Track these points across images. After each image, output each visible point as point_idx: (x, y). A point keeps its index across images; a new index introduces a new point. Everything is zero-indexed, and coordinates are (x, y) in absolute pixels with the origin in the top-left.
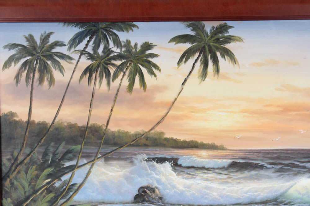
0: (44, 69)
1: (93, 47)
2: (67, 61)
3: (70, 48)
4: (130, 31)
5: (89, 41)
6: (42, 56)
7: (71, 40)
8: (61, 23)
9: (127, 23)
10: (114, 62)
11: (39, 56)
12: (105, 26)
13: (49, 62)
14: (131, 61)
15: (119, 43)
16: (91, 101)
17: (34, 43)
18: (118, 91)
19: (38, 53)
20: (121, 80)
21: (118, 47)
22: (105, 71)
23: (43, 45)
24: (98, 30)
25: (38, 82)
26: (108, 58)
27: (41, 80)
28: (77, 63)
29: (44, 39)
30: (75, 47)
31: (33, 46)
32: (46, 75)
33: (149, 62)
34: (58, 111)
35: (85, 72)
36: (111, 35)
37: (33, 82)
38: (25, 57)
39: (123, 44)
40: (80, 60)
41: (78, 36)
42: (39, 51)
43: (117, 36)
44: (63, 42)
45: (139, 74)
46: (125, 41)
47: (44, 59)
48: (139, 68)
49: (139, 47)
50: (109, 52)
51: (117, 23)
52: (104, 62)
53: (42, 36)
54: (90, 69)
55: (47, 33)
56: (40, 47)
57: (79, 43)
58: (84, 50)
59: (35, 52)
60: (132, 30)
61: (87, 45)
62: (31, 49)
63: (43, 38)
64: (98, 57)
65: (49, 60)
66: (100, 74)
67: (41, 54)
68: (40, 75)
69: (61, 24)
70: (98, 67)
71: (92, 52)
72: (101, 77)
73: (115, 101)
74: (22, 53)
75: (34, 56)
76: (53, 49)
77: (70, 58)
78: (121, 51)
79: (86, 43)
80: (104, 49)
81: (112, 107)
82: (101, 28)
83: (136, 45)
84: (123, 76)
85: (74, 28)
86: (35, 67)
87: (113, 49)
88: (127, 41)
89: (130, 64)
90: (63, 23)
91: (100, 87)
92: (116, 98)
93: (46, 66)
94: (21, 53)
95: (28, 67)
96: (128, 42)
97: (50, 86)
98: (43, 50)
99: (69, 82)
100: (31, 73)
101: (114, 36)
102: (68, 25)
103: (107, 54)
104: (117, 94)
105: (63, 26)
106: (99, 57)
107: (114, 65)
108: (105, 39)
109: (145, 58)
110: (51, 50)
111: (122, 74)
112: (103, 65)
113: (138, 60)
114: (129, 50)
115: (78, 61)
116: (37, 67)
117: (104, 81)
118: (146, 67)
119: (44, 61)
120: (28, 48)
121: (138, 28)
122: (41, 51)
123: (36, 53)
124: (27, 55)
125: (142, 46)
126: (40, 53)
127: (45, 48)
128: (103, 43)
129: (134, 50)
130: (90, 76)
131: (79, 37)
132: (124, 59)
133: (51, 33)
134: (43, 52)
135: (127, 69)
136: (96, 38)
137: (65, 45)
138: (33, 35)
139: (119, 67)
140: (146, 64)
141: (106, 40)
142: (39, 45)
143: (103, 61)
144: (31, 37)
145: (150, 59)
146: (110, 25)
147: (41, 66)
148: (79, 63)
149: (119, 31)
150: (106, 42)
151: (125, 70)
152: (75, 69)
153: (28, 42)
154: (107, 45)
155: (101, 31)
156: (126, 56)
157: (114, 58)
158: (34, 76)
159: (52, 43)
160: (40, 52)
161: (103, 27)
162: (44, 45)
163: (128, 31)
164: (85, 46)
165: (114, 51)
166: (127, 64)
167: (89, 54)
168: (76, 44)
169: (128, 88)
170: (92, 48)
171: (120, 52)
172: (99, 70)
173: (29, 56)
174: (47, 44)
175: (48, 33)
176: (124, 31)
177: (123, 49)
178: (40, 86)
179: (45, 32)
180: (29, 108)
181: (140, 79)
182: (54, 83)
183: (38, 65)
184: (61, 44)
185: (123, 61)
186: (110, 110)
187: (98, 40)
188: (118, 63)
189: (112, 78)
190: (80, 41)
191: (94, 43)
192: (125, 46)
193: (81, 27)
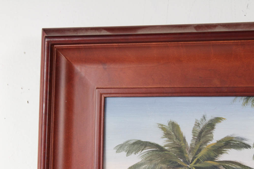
6: (196, 168)
8: (239, 98)
17: (180, 141)
19: (188, 163)
23: (198, 146)
29: (201, 133)
31: (177, 147)
42: (191, 159)
44: (242, 139)
53: (197, 125)
55: (208, 119)
56: (192, 149)
59: (182, 160)
62: (173, 152)
63: (199, 129)
67: (195, 164)
69: (240, 100)
74: (154, 162)
76: (222, 153)
90: (243, 98)
94: (151, 160)
98: (200, 155)
105: (244, 105)
110: (216, 156)
120: (166, 150)
122: (194, 158)
126: (192, 162)
127: (203, 152)
133: (218, 120)
134: (198, 161)
137: (247, 146)
138: (178, 124)
142: (191, 145)
144: (173, 127)
153: (166, 139)
159: (218, 142)
160: (193, 160)
162: (200, 146)
174: (208, 144)
175: (211, 120)
179: (204, 118)
184: (240, 144)
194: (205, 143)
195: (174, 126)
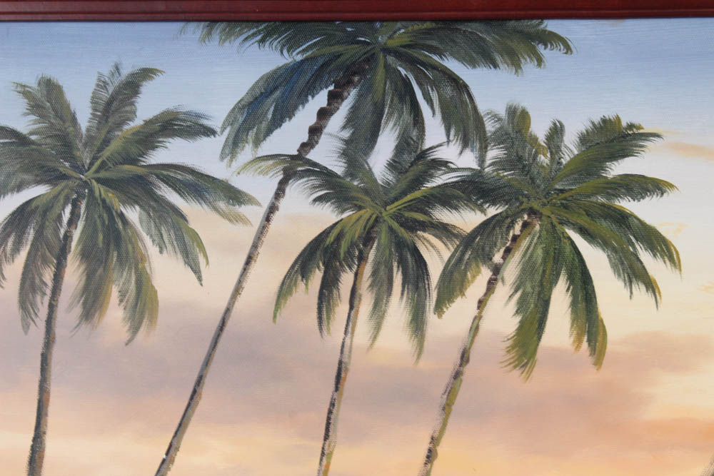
0: (107, 244)
1: (347, 142)
2: (216, 209)
3: (234, 145)
4: (529, 66)
5: (324, 114)
6: (99, 180)
7: (239, 107)
8: (192, 26)
9: (512, 23)
10: (443, 215)
11: (86, 184)
12: (406, 40)
13: (133, 214)
14: (532, 212)
15: (471, 123)
16: (332, 405)
17: (64, 122)
18: (465, 358)
19: (80, 169)
20: (481, 304)
21: (465, 143)
22: (402, 262)
23: (104, 132)
24: (371, 59)
25: (78, 310)
26: (417, 194)
27: (92, 302)
28: (268, 219)
29: (109, 103)
30: (257, 143)
31: (56, 136)
32: (115, 275)
33: (623, 219)
34: (171, 449)
35: (303, 265)
36: (436, 85)
37: (52, 307)
38: (19, 187)
39: (490, 127)
40: (283, 203)
41: (276, 88)
42: (88, 161)
43: (460, 86)
44: (199, 116)
45: (571, 279)
46: (502, 113)
47: (111, 197)
48: (568, 249)
49: (570, 146)
50: (420, 167)
51: (463, 27)
52: (397, 217)
53: (102, 85)
54: (326, 250)
55: (126, 71)
56: (91, 138)
57: (277, 122)
58: (299, 157)
59: (67, 164)
60: (540, 61)
61: (315, 131)
62: (48, 147)
63: (105, 96)
64: (366, 191)
65: (132, 200)
66: (375, 273)
67: (97, 171)
68: (90, 275)
69: (195, 30)
70: (368, 239)
71: (338, 167)
72: (382, 287)
73: (447, 408)
74: (7, 169)
75: (63, 184)
76: (154, 148)
77: (235, 196)
78: (481, 160)
79: (313, 120)
80: (399, 150)
81: (435, 441)
82: (387, 51)
83: (557, 132)
84: (491, 284)
85: (253, 48)
86: (68, 237)
87: (441, 154)
88: (512, 111)
89: (525, 225)
90: (202, 24)
91: (375, 338)
92: (451, 393)
93: (117, 231)
95: (31, 234)
96: (519, 118)
97: (135, 329)
98: (107, 153)
99: (228, 311)
100: (45, 262)
101: (449, 91)
102: (227, 36)
103: (410, 175)
104: (457, 375)
105: (203, 40)
106: (371, 189)
107: (444, 231)
108: (402, 100)
109: (601, 199)
110: (143, 154)
111: (486, 274)
112: (391, 229)
113: (566, 207)
114: (520, 159)
115: (273, 209)
116: (76, 234)
117: (398, 308)
118: (604, 244)
119: (108, 209)
120: (33, 143)
121: (568, 49)
122: (95, 159)
123: (75, 167)
124: (26, 177)
125: (584, 139)
126: (89, 168)
127: (115, 146)
128: (391, 124)
129: (544, 159)
130: (329, 284)
131: (277, 94)
132: (494, 203)
133: (147, 73)
134: (104, 164)
135: (508, 251)
136: (360, 96)
137: (209, 132)
138: (61, 84)
139: (468, 241)
140: (604, 226)
141: (406, 109)
142: (88, 130)
143: (392, 208)
144: (48, 91)
145: (626, 204)
146: (429, 32)
147: (95, 231)
148: (276, 217)
149: (473, 63)
150: (407, 117)
151: (497, 258)
152: (255, 246)
153: (33, 117)
154: (414, 133)
155: (387, 66)
156: (508, 185)
157: (447, 197)
158: (58, 278)
159: (148, 123)
160: (91, 164)
161: (393, 43)
162: (109, 132)
163: (517, 66)
164: (305, 138)
165: (444, 163)
166: (511, 226)
167: (325, 175)
168: (264, 125)
169: (513, 347)
170: (341, 145)
171: (475, 166)
172: (372, 255)
173: (38, 183)
174: (126, 127)
175: (133, 75)
176: (496, 66)
177: (493, 153)
178: (85, 328)
179: (117, 69)
180: (32, 435)
181: (574, 304)
182: (153, 318)
183: (81, 224)
184: (193, 128)
185: (492, 211)
186: (425, 452)
187: (368, 107)
188: (467, 219)
189: (434, 295)
190: (284, 113)
191: (351, 121)
192: (502, 138)
193: (290, 45)
194: (119, 125)
195: (51, 89)
